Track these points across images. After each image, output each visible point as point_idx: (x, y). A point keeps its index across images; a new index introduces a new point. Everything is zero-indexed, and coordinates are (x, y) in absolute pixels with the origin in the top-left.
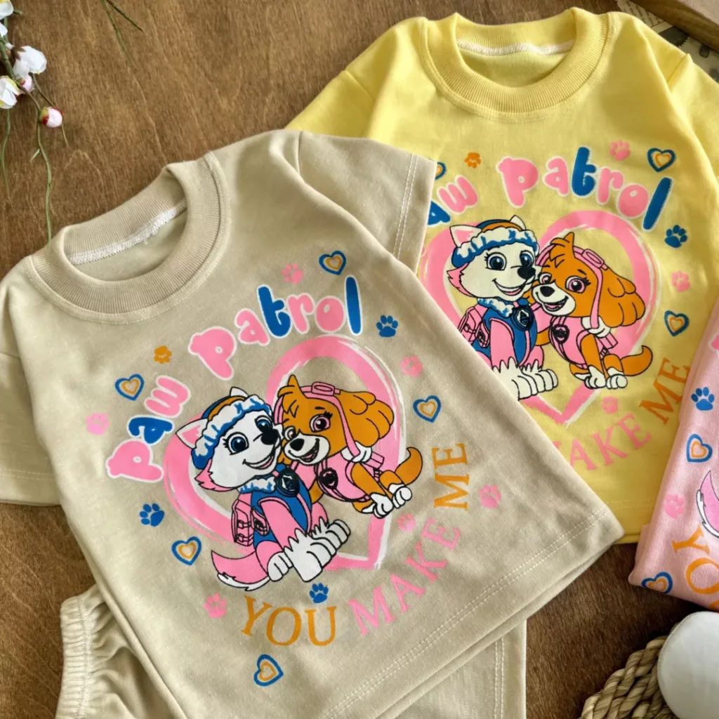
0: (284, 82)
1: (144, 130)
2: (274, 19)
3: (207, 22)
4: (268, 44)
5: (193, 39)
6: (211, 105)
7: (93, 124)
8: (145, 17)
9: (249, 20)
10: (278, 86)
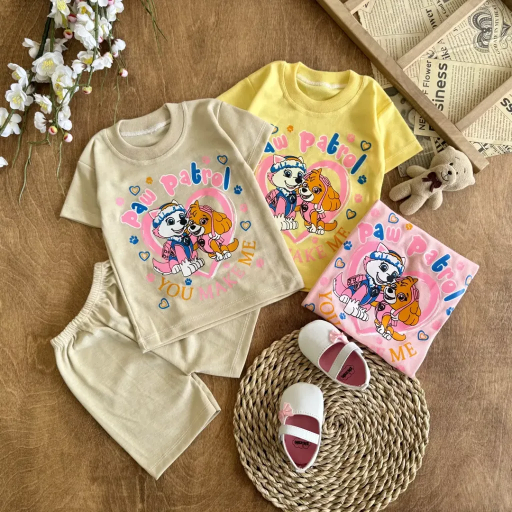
0: (222, 76)
1: (160, 84)
2: (224, 46)
3: (196, 41)
4: (219, 57)
5: (188, 48)
6: (189, 80)
7: (140, 77)
8: (170, 33)
9: (214, 44)
10: (219, 77)
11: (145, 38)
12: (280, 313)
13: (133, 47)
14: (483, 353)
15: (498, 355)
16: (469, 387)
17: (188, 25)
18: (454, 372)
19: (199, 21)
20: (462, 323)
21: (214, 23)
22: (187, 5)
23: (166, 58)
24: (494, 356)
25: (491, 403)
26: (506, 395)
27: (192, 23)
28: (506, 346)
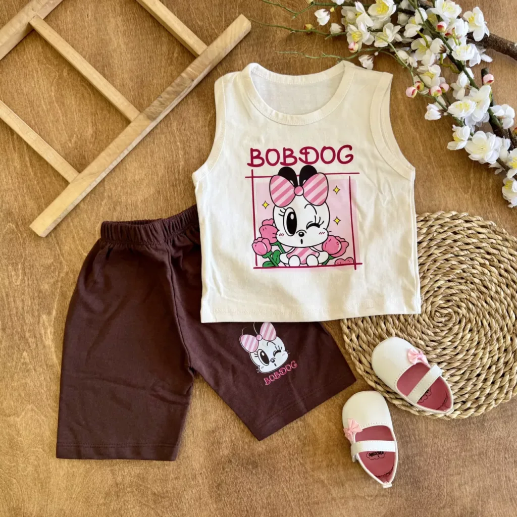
11: (17, 165)
12: (221, 453)
13: (3, 176)
14: (447, 455)
15: (463, 454)
16: (439, 494)
17: (64, 141)
18: (420, 482)
19: (75, 135)
20: (420, 426)
21: (92, 135)
22: (58, 120)
23: (44, 184)
24: (460, 456)
25: (465, 508)
26: (479, 496)
27: (68, 138)
28: (471, 443)
